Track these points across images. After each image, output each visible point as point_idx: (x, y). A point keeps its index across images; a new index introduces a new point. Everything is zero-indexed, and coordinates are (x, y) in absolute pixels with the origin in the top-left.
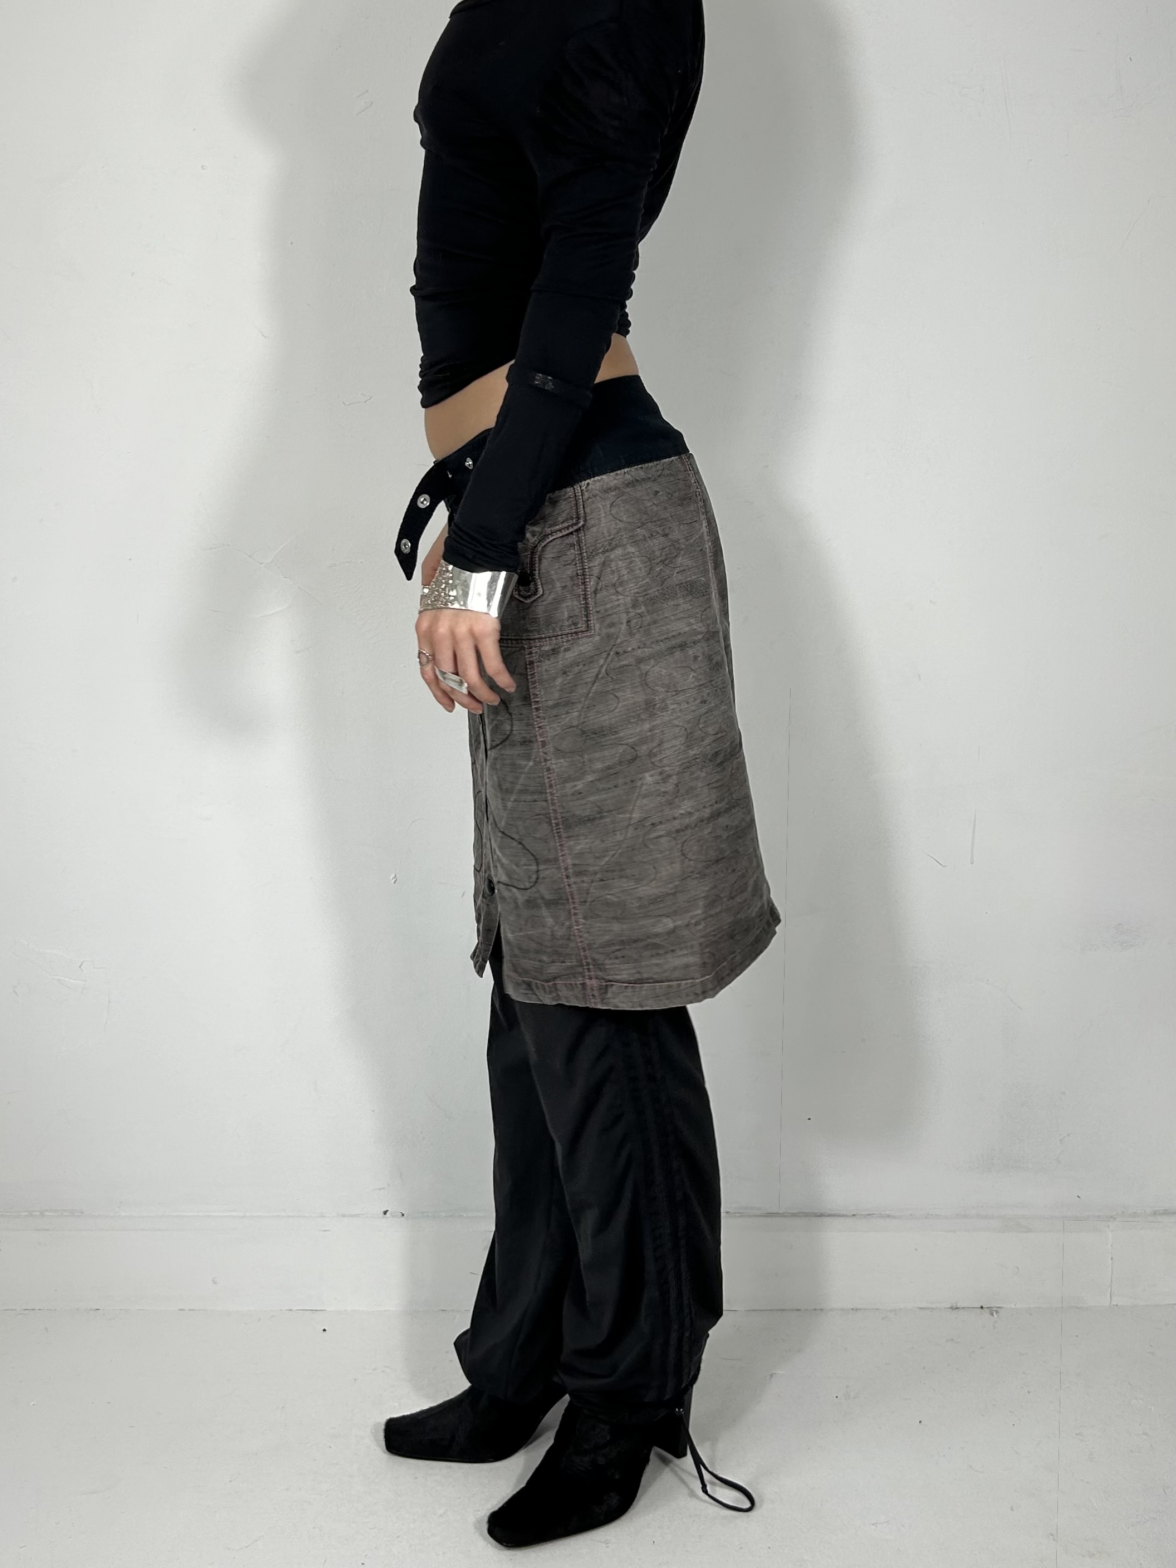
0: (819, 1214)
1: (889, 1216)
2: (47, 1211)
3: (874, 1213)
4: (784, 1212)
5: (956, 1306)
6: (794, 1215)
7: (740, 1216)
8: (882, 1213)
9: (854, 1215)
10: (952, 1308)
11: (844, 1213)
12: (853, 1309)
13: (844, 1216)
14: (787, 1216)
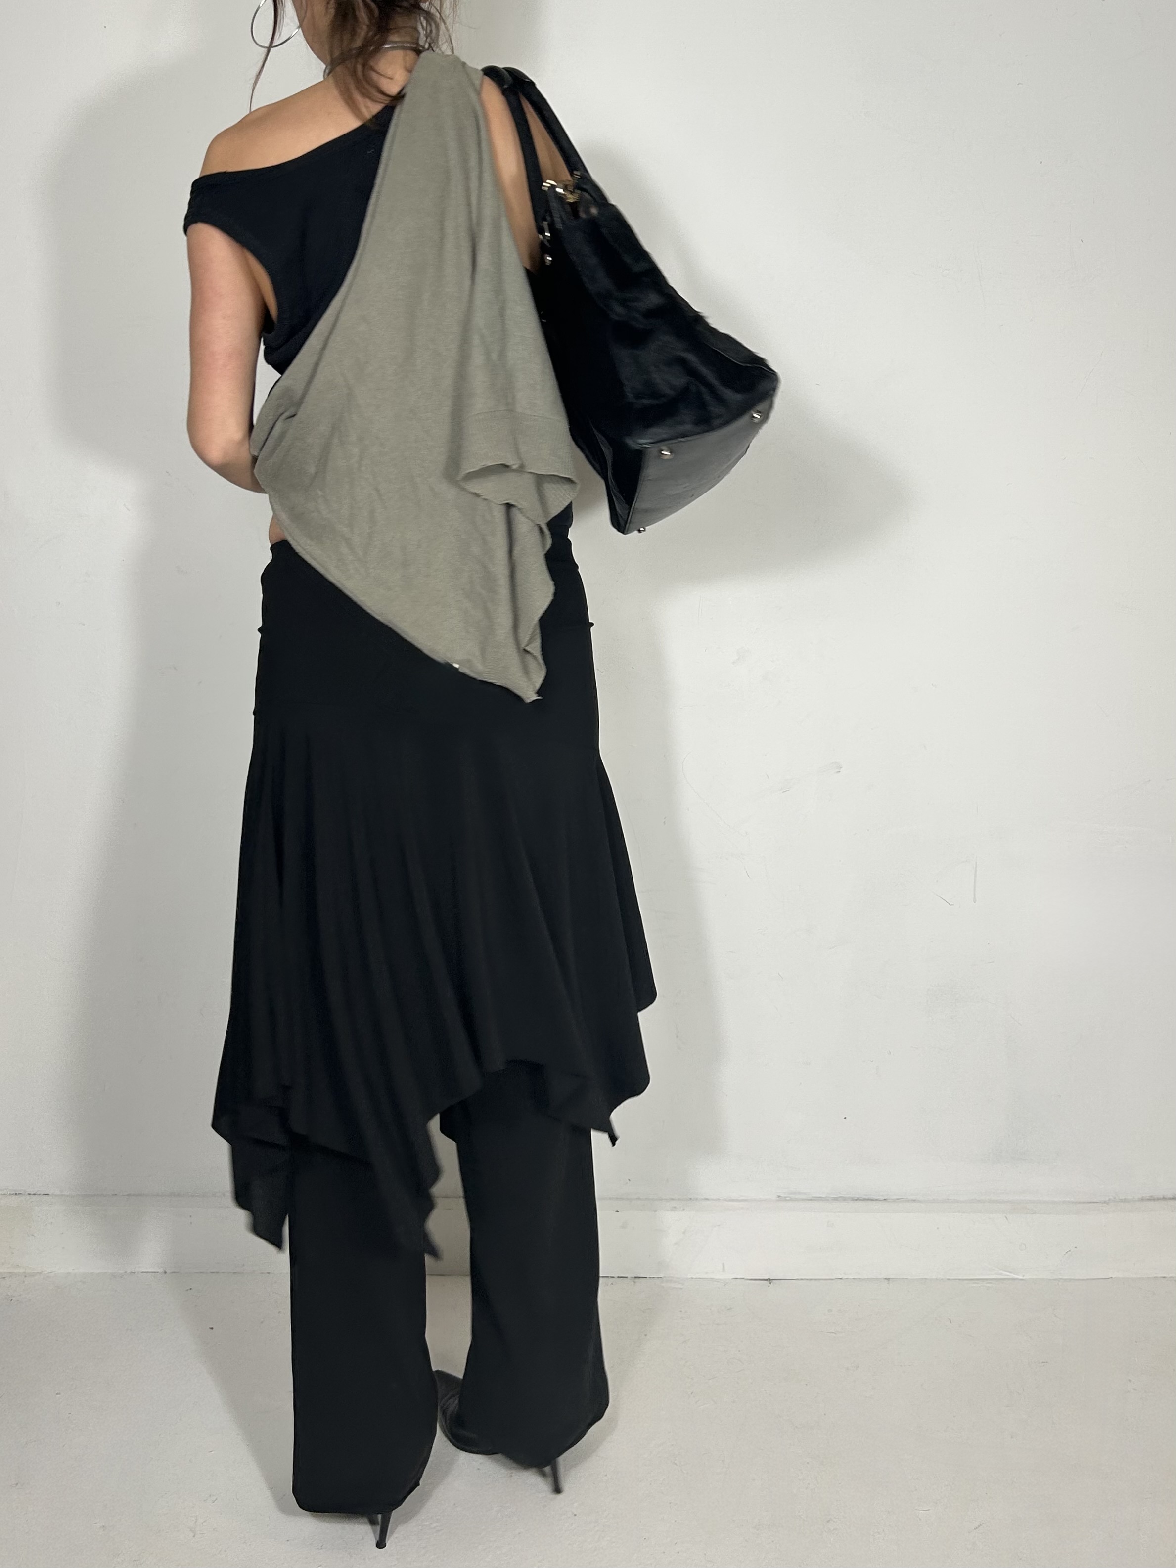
0: (856, 1199)
1: (914, 1201)
3: (901, 1197)
4: (826, 1197)
6: (836, 1199)
7: (788, 1200)
8: (909, 1197)
9: (885, 1199)
11: (878, 1198)
12: (886, 1279)
13: (877, 1200)
14: (828, 1200)
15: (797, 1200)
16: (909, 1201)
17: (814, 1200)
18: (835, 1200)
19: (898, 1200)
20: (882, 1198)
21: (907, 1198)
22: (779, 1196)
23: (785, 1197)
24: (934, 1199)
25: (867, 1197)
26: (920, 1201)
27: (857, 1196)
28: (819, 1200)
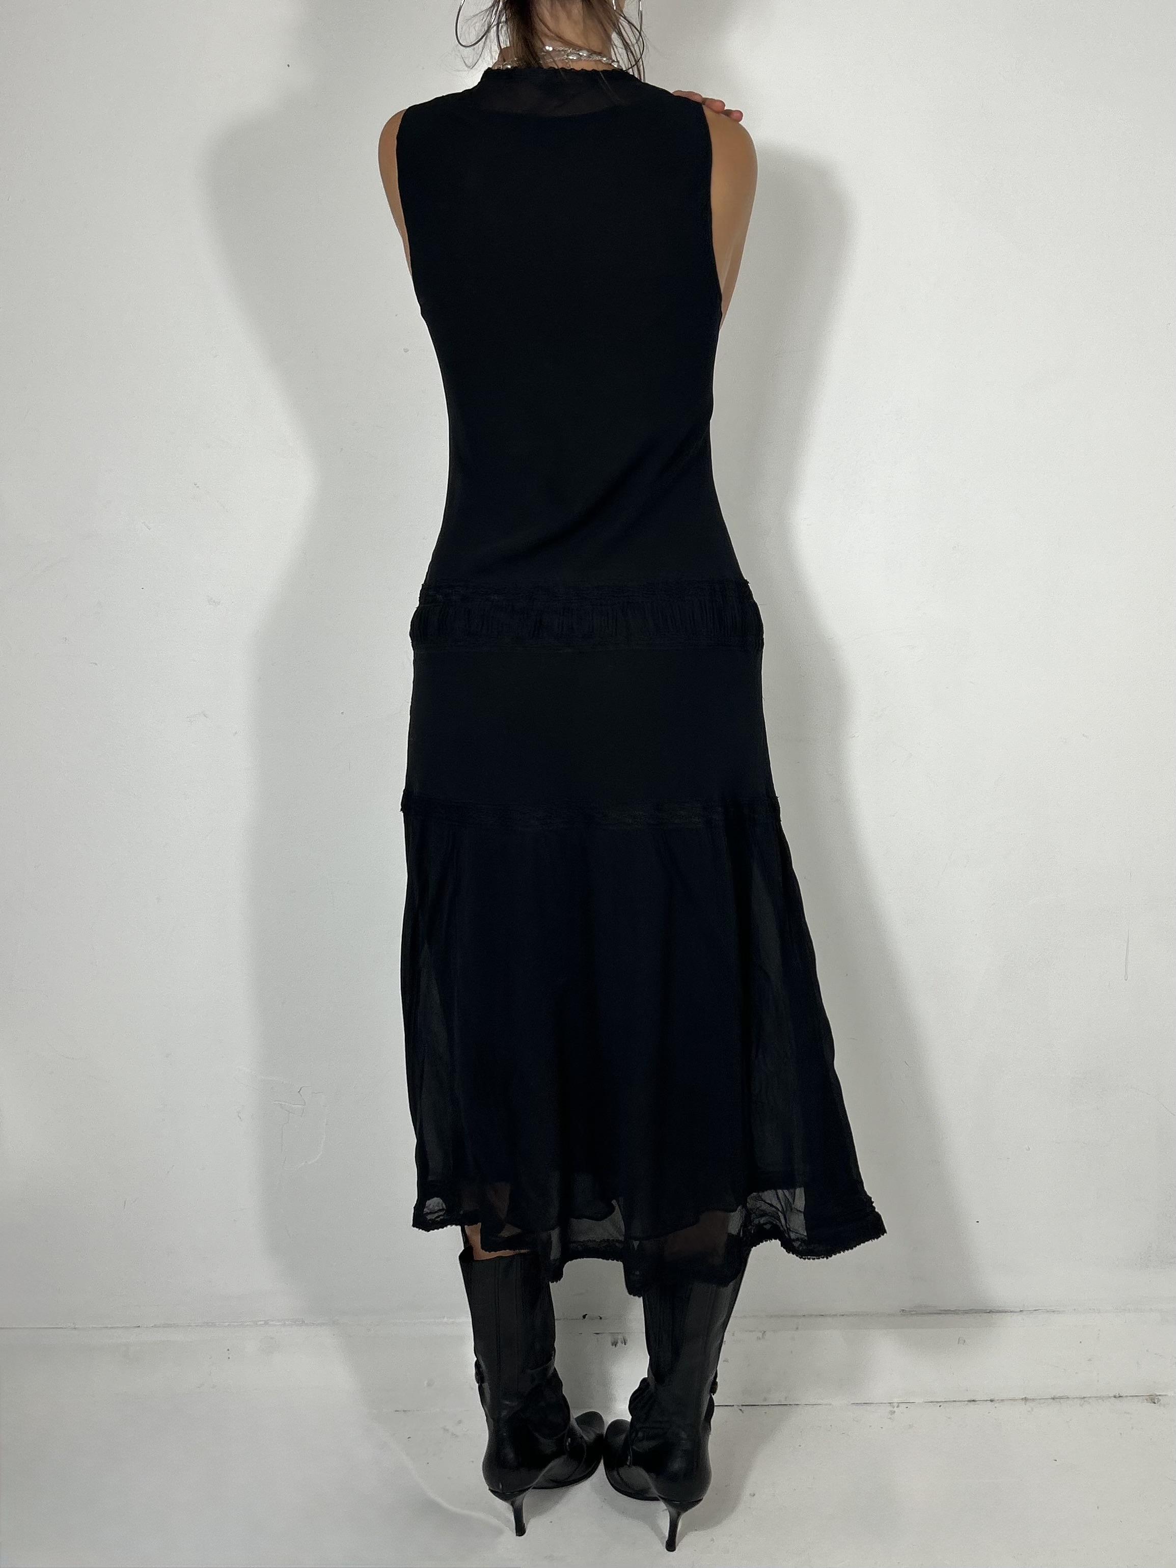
0: (988, 1311)
1: (1053, 1312)
2: (273, 1321)
3: (1039, 1308)
4: (955, 1310)
5: (1119, 1394)
7: (914, 1314)
9: (1021, 1311)
10: (1115, 1397)
12: (1022, 1399)
13: (1011, 1312)
14: (957, 1314)
15: (923, 1314)
16: (1048, 1312)
17: (942, 1313)
18: (965, 1313)
19: (1036, 1312)
20: (1018, 1310)
21: (1046, 1309)
22: (904, 1310)
23: (910, 1311)
25: (1001, 1309)
26: (1059, 1312)
27: (990, 1308)
28: (948, 1313)
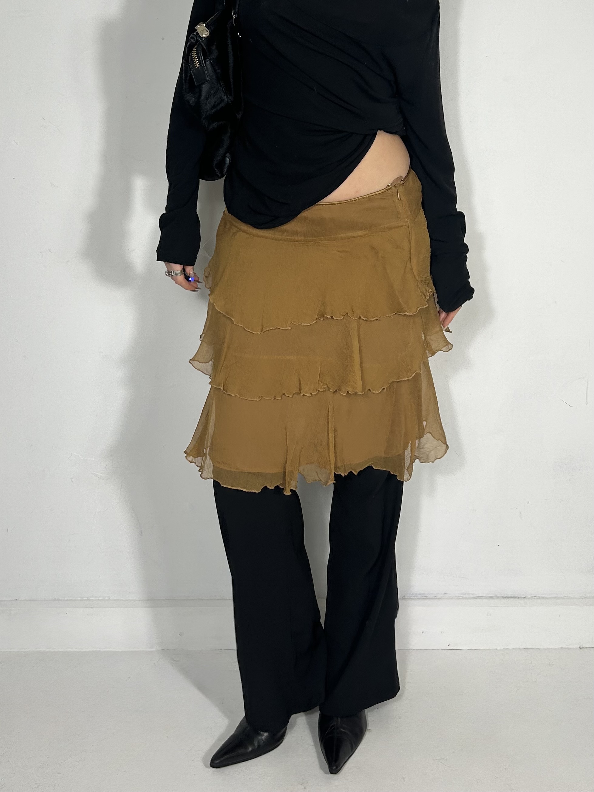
15: (466, 598)
16: (540, 598)
17: (478, 598)
18: (491, 598)
19: (532, 598)
20: (523, 597)
21: (539, 596)
23: (459, 597)
24: (556, 597)
25: (512, 596)
26: (547, 598)
27: (506, 596)
28: (481, 599)
